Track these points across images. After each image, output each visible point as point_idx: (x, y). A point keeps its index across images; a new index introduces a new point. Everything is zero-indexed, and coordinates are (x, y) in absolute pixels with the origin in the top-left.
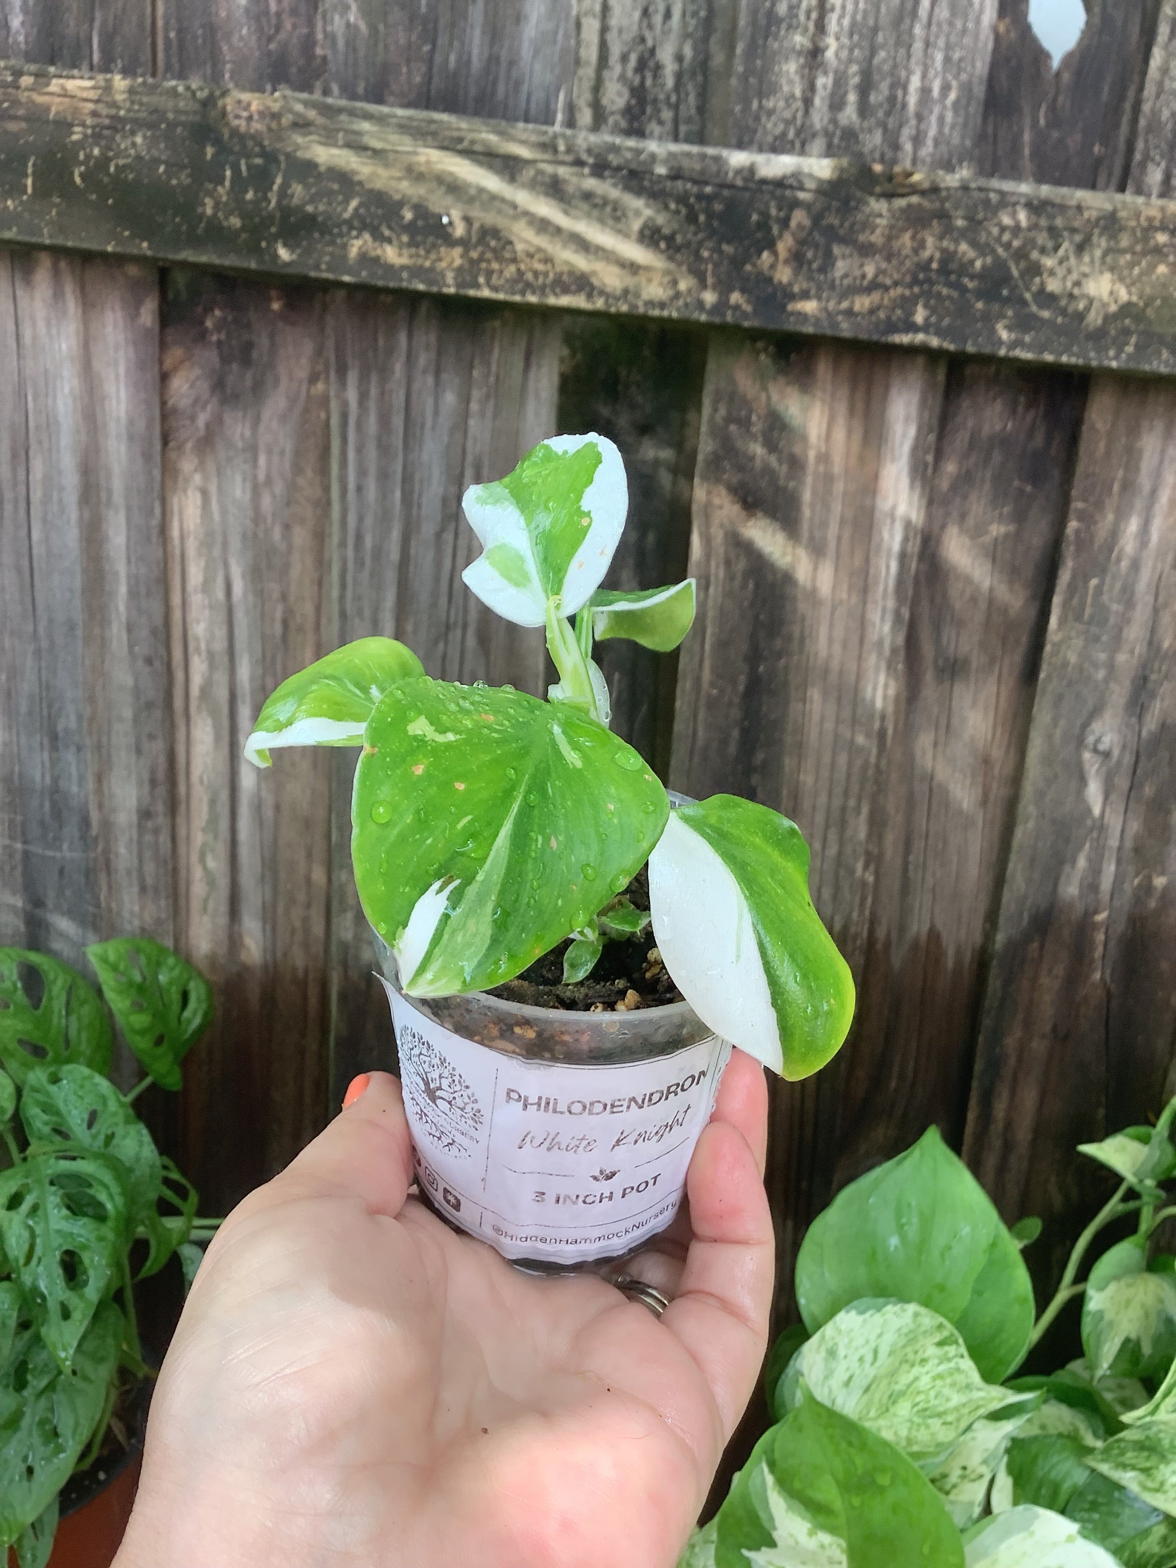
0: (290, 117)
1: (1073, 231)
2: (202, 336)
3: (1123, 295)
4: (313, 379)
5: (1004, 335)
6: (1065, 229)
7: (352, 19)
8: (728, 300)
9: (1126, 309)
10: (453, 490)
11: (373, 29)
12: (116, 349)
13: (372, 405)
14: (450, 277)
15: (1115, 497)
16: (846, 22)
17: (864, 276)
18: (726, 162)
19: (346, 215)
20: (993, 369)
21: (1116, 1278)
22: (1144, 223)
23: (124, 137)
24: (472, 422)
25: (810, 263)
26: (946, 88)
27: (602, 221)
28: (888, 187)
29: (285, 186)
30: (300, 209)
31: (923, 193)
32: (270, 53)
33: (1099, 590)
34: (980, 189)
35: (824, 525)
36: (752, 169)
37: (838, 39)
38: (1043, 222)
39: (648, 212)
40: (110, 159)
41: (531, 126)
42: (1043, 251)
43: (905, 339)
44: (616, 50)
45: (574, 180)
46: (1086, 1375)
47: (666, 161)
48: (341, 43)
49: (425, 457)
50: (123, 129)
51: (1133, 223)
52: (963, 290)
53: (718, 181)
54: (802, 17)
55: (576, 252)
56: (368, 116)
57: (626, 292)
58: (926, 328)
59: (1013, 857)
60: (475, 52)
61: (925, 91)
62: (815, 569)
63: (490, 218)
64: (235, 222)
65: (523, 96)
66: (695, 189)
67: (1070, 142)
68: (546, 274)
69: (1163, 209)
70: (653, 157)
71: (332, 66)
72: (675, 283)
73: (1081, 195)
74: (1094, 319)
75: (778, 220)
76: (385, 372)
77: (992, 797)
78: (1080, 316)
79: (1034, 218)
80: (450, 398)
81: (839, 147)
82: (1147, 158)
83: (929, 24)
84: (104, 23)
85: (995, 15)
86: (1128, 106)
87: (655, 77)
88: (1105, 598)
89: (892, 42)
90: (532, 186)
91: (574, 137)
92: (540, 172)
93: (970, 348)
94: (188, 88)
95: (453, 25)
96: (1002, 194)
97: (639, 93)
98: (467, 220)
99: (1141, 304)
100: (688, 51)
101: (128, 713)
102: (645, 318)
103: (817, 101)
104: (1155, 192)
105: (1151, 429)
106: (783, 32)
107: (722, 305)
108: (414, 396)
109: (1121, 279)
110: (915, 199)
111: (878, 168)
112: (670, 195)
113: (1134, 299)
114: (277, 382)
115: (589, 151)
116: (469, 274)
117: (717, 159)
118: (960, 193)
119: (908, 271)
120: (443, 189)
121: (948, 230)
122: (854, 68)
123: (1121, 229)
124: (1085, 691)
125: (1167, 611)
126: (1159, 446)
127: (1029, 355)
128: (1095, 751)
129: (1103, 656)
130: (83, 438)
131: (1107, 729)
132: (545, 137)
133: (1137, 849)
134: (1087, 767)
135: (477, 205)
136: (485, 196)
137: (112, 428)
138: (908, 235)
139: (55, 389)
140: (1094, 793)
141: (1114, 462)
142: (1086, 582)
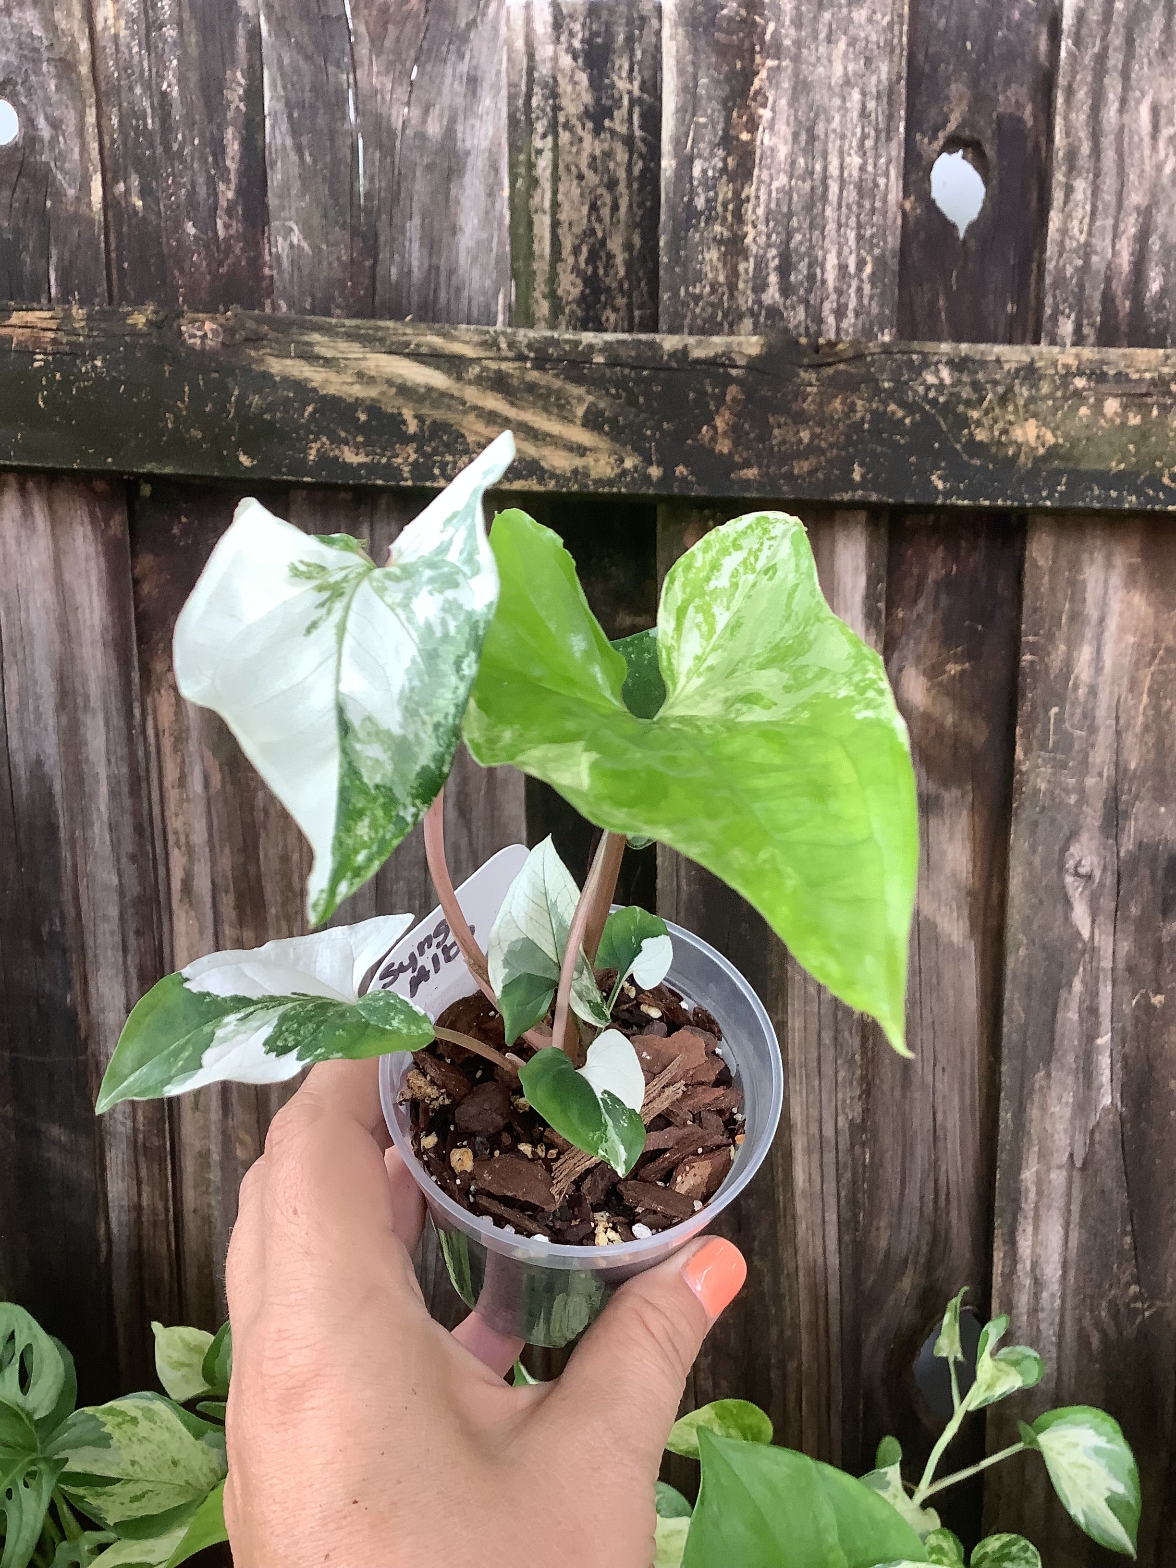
0: (243, 333)
1: (995, 383)
2: (170, 543)
3: (1050, 439)
5: (940, 485)
6: (987, 382)
7: (295, 241)
8: (673, 472)
9: (1053, 452)
11: (316, 249)
12: (87, 560)
14: (406, 471)
16: (761, 211)
17: (800, 441)
18: (661, 347)
19: (303, 421)
20: (931, 518)
22: (1062, 371)
23: (85, 362)
25: (748, 433)
26: (861, 264)
27: (546, 410)
28: (816, 359)
29: (242, 397)
30: (259, 417)
31: (848, 360)
32: (220, 276)
33: (1060, 718)
34: (903, 352)
36: (685, 350)
37: (755, 226)
38: (966, 378)
39: (590, 398)
40: (72, 383)
41: (472, 327)
42: (968, 403)
43: (847, 497)
45: (518, 373)
47: (601, 351)
48: (286, 264)
50: (83, 354)
51: (1052, 372)
52: (896, 446)
53: (654, 364)
54: (720, 209)
55: (524, 439)
56: (318, 328)
57: (575, 472)
58: (863, 485)
59: (1009, 986)
60: (415, 263)
61: (842, 268)
63: (439, 415)
64: (197, 434)
65: (465, 302)
66: (633, 374)
67: (983, 302)
69: (1077, 356)
70: (591, 347)
71: (278, 284)
72: (621, 461)
73: (999, 349)
74: (1024, 463)
75: (713, 396)
77: (980, 928)
78: (1011, 462)
79: (957, 374)
81: (765, 325)
82: (1057, 312)
83: (840, 206)
84: (61, 259)
85: (900, 194)
86: (1034, 266)
88: (1067, 725)
89: (806, 226)
90: (479, 381)
91: (515, 334)
92: (487, 369)
93: (910, 501)
95: (393, 240)
96: (924, 354)
97: (591, 283)
98: (418, 417)
99: (1067, 445)
101: (113, 912)
102: (597, 494)
103: (741, 285)
104: (1068, 342)
105: (1092, 560)
106: (703, 224)
107: (668, 479)
109: (1045, 424)
110: (842, 367)
111: (803, 340)
112: (609, 381)
113: (1061, 441)
115: (529, 346)
116: (423, 467)
117: (652, 345)
118: (883, 357)
119: (841, 433)
120: (394, 391)
121: (877, 392)
122: (773, 252)
123: (1040, 378)
124: (1059, 817)
125: (1130, 733)
126: (1102, 577)
127: (966, 502)
128: (1077, 874)
129: (1072, 781)
130: (57, 647)
131: (1086, 852)
132: (487, 337)
133: (1130, 970)
134: (1071, 892)
135: (427, 403)
136: (434, 395)
137: (87, 636)
138: (838, 400)
139: (27, 602)
140: (1081, 915)
141: (1060, 595)
142: (1047, 711)
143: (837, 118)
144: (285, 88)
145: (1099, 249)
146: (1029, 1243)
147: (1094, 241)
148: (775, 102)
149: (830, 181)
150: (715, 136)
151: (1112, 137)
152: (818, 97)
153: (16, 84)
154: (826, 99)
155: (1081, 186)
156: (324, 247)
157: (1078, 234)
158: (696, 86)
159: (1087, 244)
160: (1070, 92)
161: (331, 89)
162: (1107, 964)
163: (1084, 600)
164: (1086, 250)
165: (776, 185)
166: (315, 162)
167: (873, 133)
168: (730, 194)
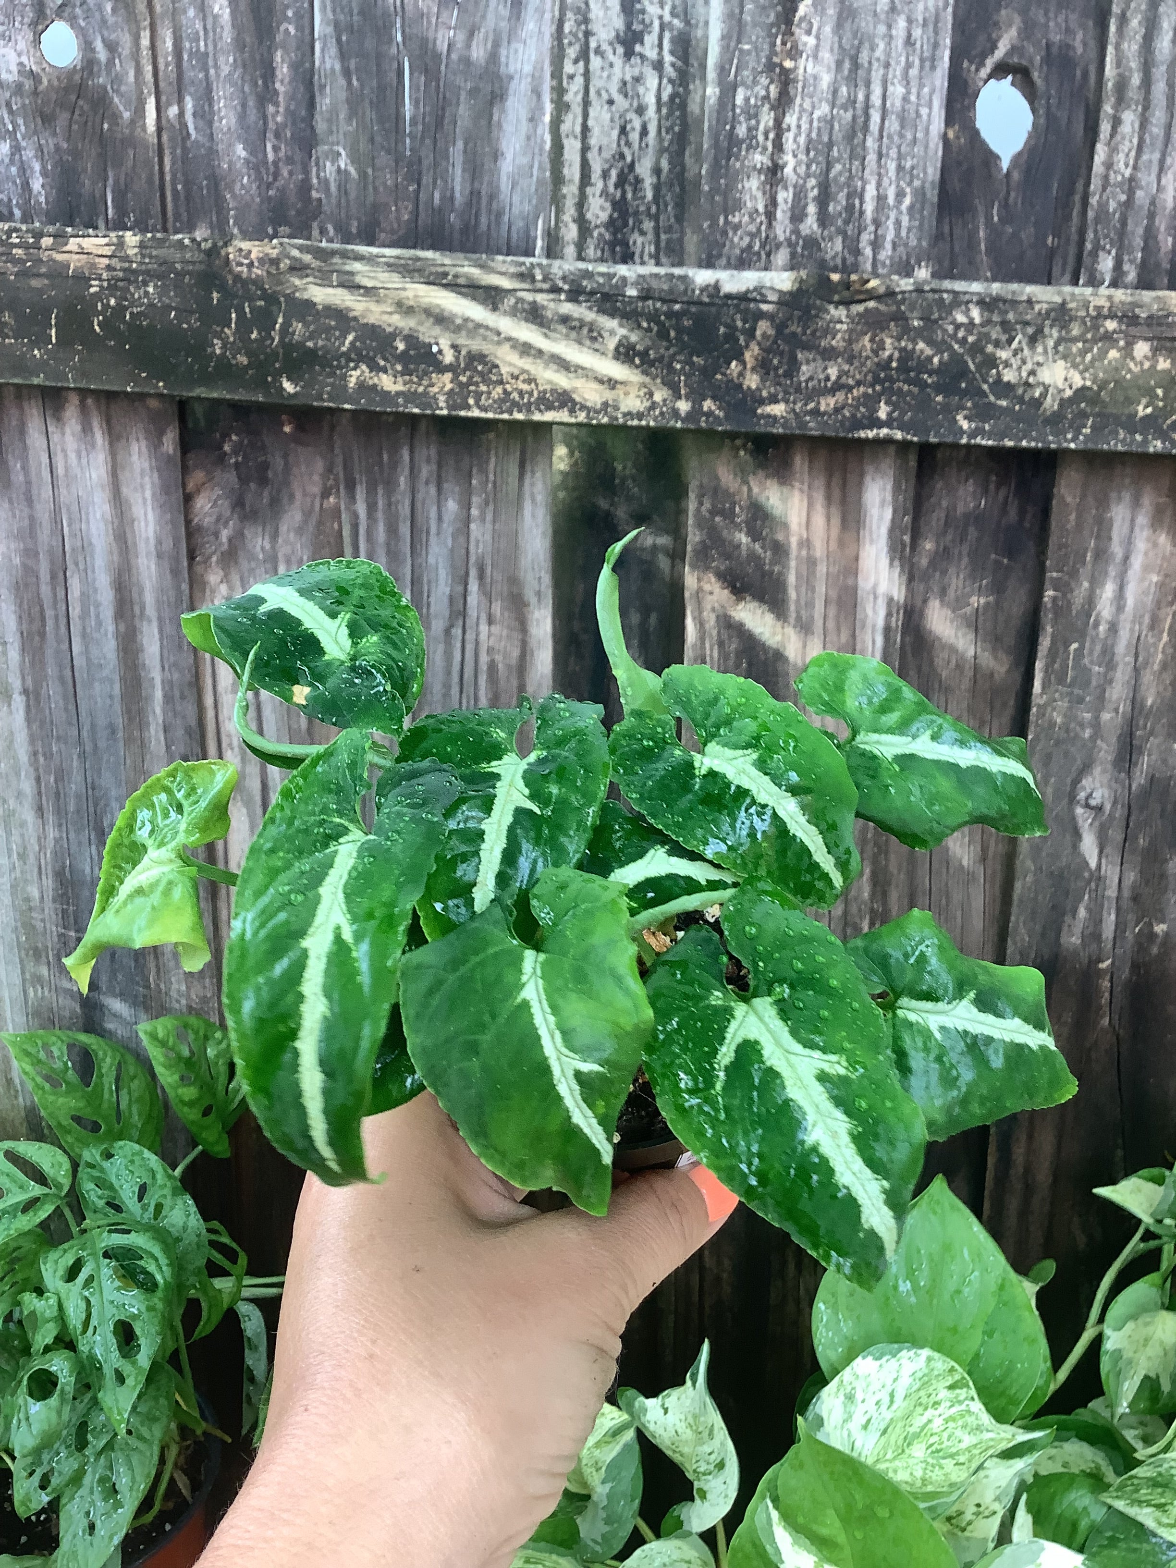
0: (288, 262)
1: (1027, 323)
2: (222, 459)
3: (1078, 382)
4: (325, 495)
5: (965, 425)
6: (1017, 323)
7: (343, 166)
8: (701, 406)
9: (1081, 393)
10: (460, 589)
11: (363, 175)
12: (142, 477)
13: (380, 515)
14: (442, 400)
15: (1089, 566)
16: (802, 140)
17: (827, 379)
18: (692, 282)
19: (344, 349)
21: (1134, 1317)
22: (1093, 313)
23: (138, 288)
24: (473, 526)
25: (776, 369)
26: (900, 195)
27: (579, 342)
28: (846, 294)
29: (286, 325)
30: (302, 344)
31: (878, 298)
32: (270, 198)
33: (1079, 652)
34: (933, 291)
35: (810, 605)
36: (717, 287)
37: (795, 156)
38: (996, 318)
39: (623, 331)
40: (126, 308)
41: (509, 258)
42: (997, 344)
43: (871, 434)
44: (597, 168)
45: (552, 305)
46: (1106, 1414)
47: (636, 284)
48: (333, 188)
49: (431, 560)
50: (136, 281)
51: (1084, 313)
52: (923, 385)
53: (685, 299)
54: (761, 138)
55: (557, 371)
56: (359, 258)
57: (606, 404)
58: (888, 424)
59: (1014, 910)
60: (457, 188)
61: (881, 199)
62: (804, 646)
63: (475, 345)
64: (243, 359)
65: (505, 226)
66: (665, 308)
67: (1023, 235)
68: (531, 394)
69: (1110, 298)
70: (624, 279)
71: (326, 208)
72: (651, 394)
73: (1030, 290)
74: (1050, 404)
75: (744, 331)
76: (390, 485)
77: (991, 853)
78: (1038, 403)
79: (987, 314)
80: (452, 506)
81: (802, 256)
82: (1097, 247)
83: (881, 137)
84: (116, 182)
85: (943, 125)
86: (1077, 198)
87: (635, 191)
88: (1086, 661)
89: (845, 156)
90: (513, 313)
91: (550, 266)
92: (520, 300)
93: (933, 439)
94: (193, 240)
95: (436, 164)
96: (955, 293)
97: (620, 206)
98: (455, 347)
99: (1095, 388)
100: (665, 164)
102: (626, 426)
103: (779, 214)
104: (1105, 281)
105: (1120, 499)
106: (743, 153)
107: (695, 413)
108: (419, 505)
109: (1075, 366)
110: (871, 304)
111: (835, 277)
112: (641, 314)
113: (1088, 383)
114: (292, 496)
115: (564, 278)
116: (458, 397)
117: (684, 278)
118: (914, 295)
119: (870, 371)
120: (431, 320)
121: (906, 331)
122: (812, 182)
123: (1071, 320)
124: (1073, 750)
125: (1148, 670)
126: (1128, 516)
127: (990, 443)
128: (1087, 806)
129: (1088, 716)
130: (116, 558)
131: (1098, 785)
132: (523, 268)
133: (1135, 898)
134: (1080, 822)
135: (464, 333)
136: (470, 325)
137: (142, 547)
138: (867, 338)
139: (87, 514)
140: (1089, 846)
141: (1086, 533)
142: (1067, 646)
143: (882, 46)
144: (334, 11)
145: (1143, 183)
146: (1022, 1150)
147: (1139, 175)
148: (819, 29)
149: (872, 111)
150: (758, 62)
151: (1163, 68)
152: (863, 24)
153: (74, 6)
154: (871, 26)
155: (1129, 118)
156: (370, 171)
157: (1123, 169)
158: (742, 12)
159: (1132, 179)
160: (1123, 20)
161: (379, 12)
162: (1112, 892)
163: (1110, 539)
164: (1131, 185)
165: (817, 114)
166: (362, 86)
167: (917, 62)
168: (771, 123)
